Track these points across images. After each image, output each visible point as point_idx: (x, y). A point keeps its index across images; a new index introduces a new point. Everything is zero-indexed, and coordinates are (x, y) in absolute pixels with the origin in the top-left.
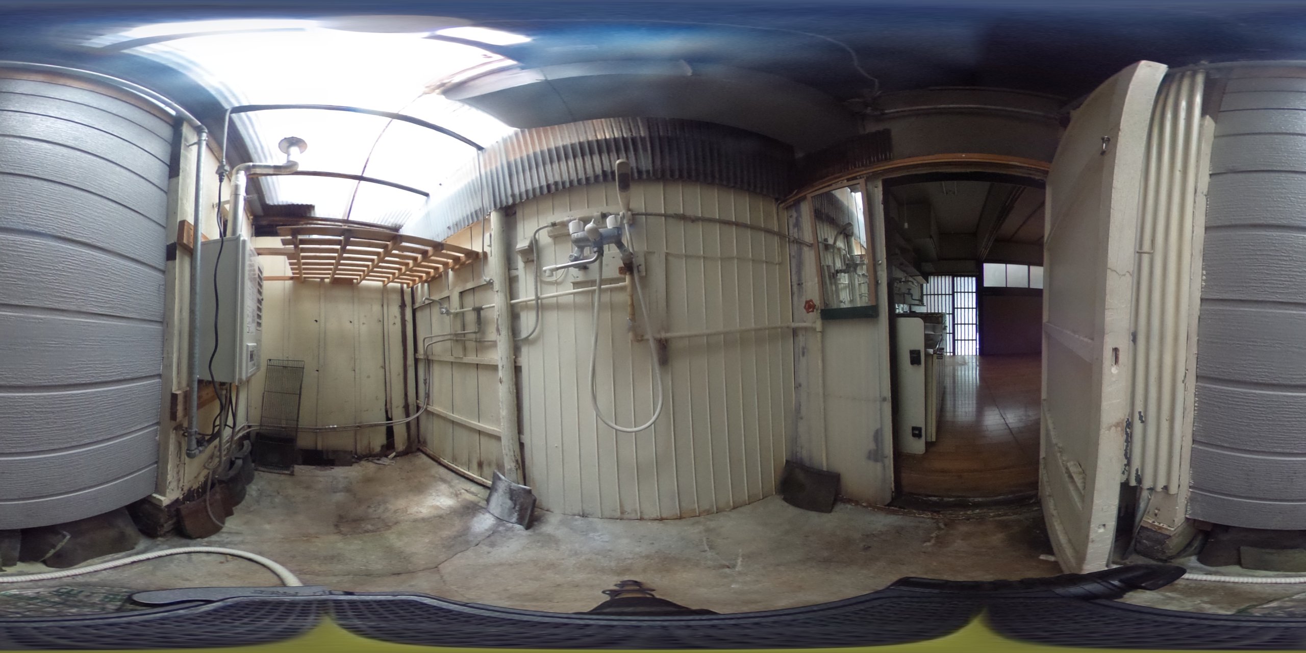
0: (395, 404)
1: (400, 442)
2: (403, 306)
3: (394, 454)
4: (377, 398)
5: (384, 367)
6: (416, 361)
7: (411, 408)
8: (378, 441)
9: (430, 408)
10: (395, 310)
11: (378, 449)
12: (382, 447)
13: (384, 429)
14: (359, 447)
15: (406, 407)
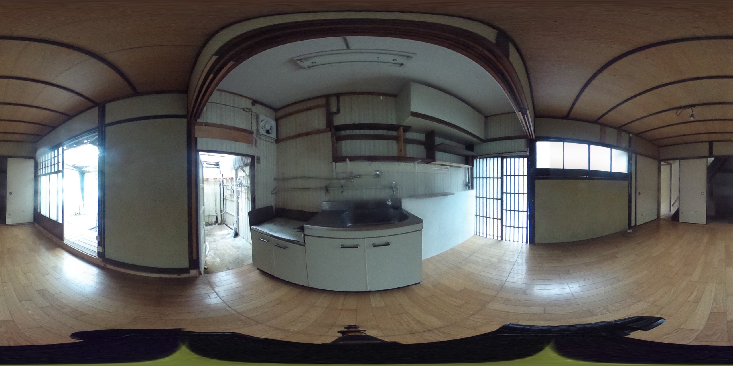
0: (218, 210)
1: (219, 221)
2: (220, 185)
3: (217, 224)
4: (213, 208)
5: (215, 201)
6: (224, 199)
7: (222, 211)
8: (214, 220)
9: (226, 211)
10: (218, 186)
11: (214, 222)
12: (215, 221)
13: (215, 216)
14: (209, 221)
15: (221, 211)
